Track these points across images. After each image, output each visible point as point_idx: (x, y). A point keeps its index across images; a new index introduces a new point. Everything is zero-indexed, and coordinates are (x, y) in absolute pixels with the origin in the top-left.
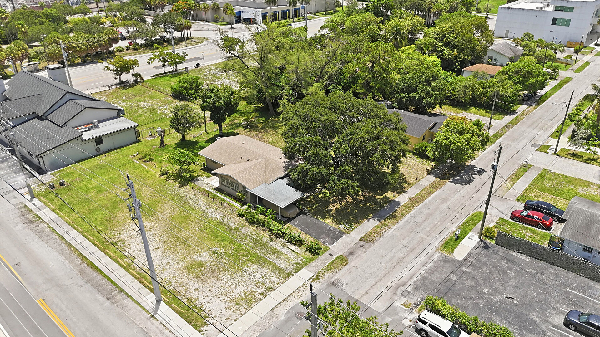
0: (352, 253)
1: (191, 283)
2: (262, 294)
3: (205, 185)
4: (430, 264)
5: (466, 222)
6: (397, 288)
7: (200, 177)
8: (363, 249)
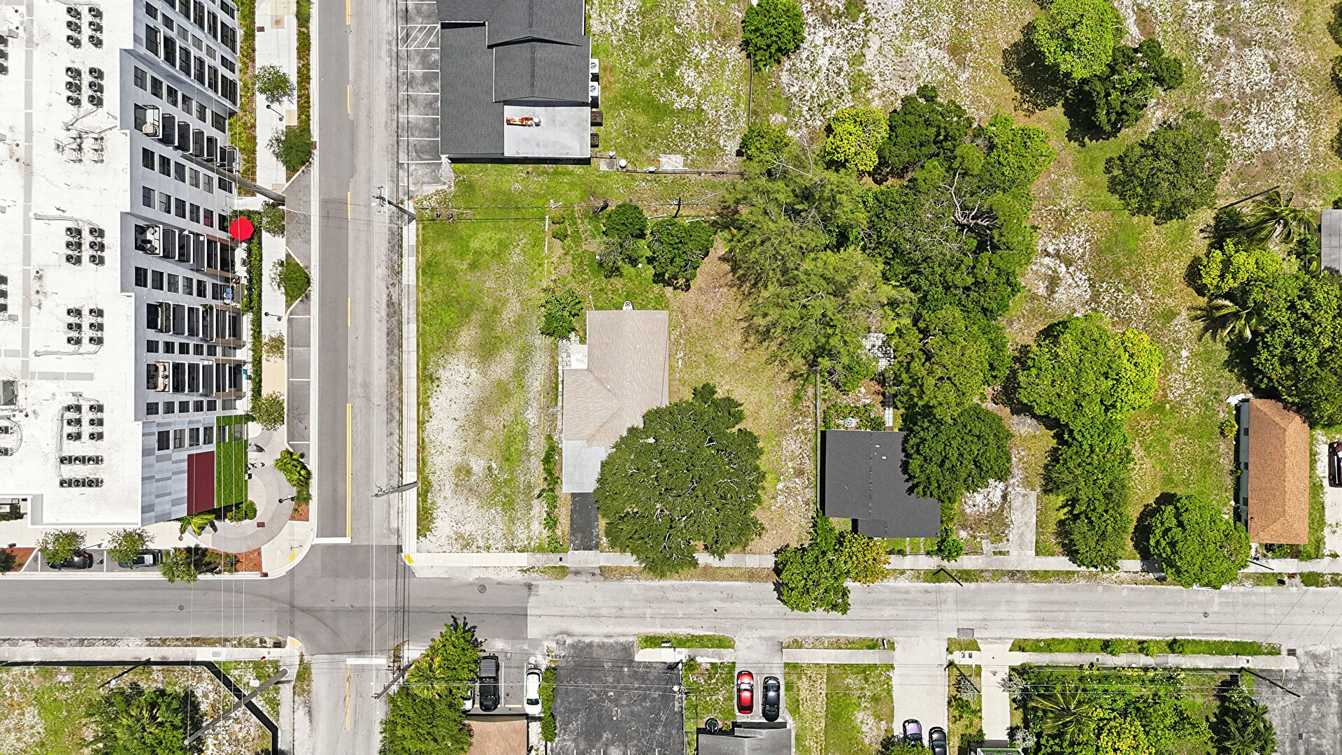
0: (577, 573)
1: (447, 487)
2: (478, 547)
3: (564, 355)
4: (611, 641)
5: (701, 638)
6: (562, 633)
7: (573, 333)
8: (589, 578)
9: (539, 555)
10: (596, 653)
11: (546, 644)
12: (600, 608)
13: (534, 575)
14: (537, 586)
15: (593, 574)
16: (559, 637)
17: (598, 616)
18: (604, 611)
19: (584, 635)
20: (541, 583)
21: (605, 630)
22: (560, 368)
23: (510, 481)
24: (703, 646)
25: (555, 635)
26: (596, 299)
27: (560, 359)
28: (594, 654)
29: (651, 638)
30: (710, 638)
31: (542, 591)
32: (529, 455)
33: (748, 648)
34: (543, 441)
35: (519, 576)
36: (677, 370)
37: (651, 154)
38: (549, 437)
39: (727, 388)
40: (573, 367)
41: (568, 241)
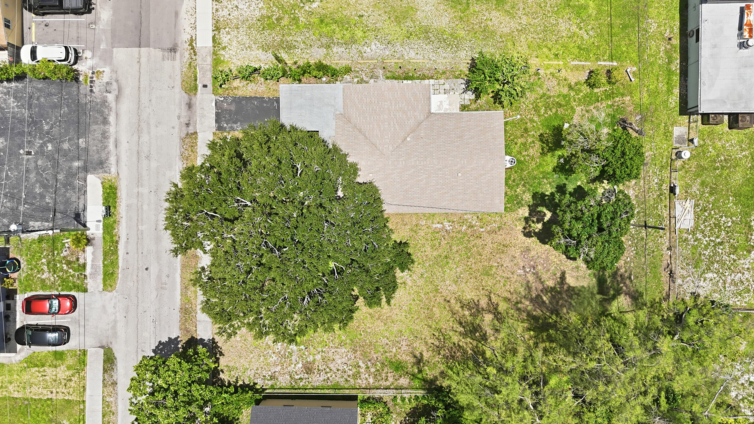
0: (190, 106)
3: (447, 86)
4: (111, 146)
5: (115, 252)
6: (120, 90)
7: (473, 97)
8: (184, 120)
9: (209, 60)
10: (96, 129)
11: (107, 70)
12: (149, 133)
13: (187, 54)
14: (174, 59)
15: (188, 125)
16: (115, 86)
17: (139, 130)
18: (145, 138)
19: (117, 114)
20: (177, 63)
21: (124, 139)
22: (432, 81)
23: (297, 23)
24: (105, 254)
25: (117, 81)
26: (514, 124)
27: (442, 81)
28: (94, 127)
29: (115, 194)
30: (114, 264)
31: (168, 64)
32: (328, 47)
33: (104, 307)
34: (344, 63)
35: (186, 37)
36: (429, 223)
37: (695, 189)
38: (348, 70)
39: (409, 283)
40: (432, 96)
41: (586, 89)
